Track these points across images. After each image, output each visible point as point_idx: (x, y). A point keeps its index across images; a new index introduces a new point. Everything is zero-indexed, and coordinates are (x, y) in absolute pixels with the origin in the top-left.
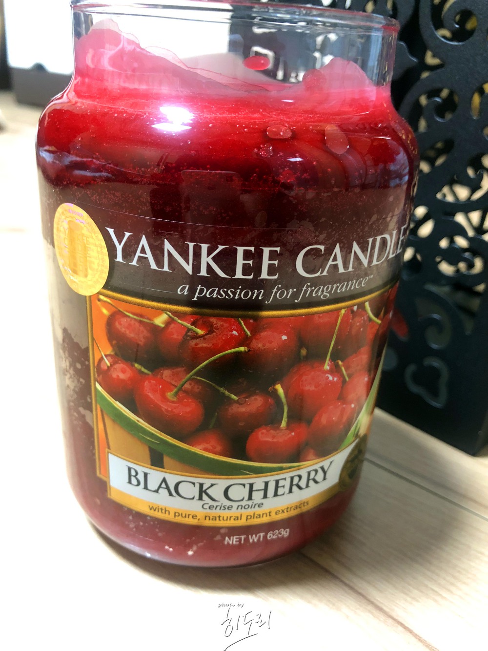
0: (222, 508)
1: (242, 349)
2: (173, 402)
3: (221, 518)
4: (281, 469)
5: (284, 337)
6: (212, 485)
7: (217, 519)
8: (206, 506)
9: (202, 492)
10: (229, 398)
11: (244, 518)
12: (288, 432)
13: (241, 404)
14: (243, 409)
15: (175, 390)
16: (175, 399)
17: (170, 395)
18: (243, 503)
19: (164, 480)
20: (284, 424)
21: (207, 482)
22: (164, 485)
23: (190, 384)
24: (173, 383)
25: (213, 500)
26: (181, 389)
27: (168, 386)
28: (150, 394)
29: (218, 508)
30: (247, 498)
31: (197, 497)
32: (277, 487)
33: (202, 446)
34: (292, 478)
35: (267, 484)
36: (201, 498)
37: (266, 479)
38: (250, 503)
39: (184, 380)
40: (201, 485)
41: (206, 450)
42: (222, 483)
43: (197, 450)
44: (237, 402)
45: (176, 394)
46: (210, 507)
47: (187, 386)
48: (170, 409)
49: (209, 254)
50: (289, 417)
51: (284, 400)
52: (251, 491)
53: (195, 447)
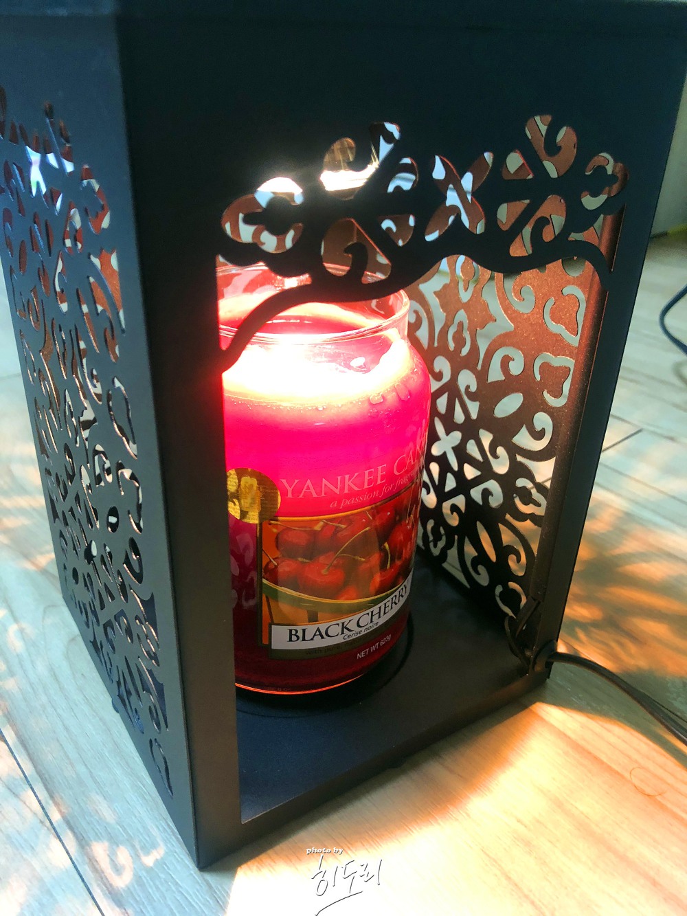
0: (356, 634)
1: (367, 529)
2: (325, 575)
4: (386, 595)
6: (350, 621)
8: (346, 637)
9: (343, 628)
10: (361, 561)
12: (390, 569)
13: (366, 563)
14: (368, 565)
15: (327, 567)
16: (327, 573)
17: (324, 571)
18: (368, 626)
19: (318, 629)
20: (388, 566)
21: (346, 620)
22: (318, 633)
23: (337, 561)
24: (326, 563)
25: (350, 631)
26: (330, 566)
27: (322, 566)
28: (309, 575)
29: (353, 634)
30: (369, 622)
31: (340, 633)
32: (385, 608)
33: (345, 598)
34: (392, 599)
35: (380, 608)
36: (342, 633)
37: (380, 605)
38: (371, 624)
39: (333, 559)
40: (343, 624)
41: (347, 599)
42: (356, 618)
44: (364, 562)
45: (328, 570)
46: (348, 637)
47: (335, 562)
48: (324, 581)
49: (349, 480)
50: (391, 560)
51: (389, 551)
52: (372, 616)
53: (340, 600)
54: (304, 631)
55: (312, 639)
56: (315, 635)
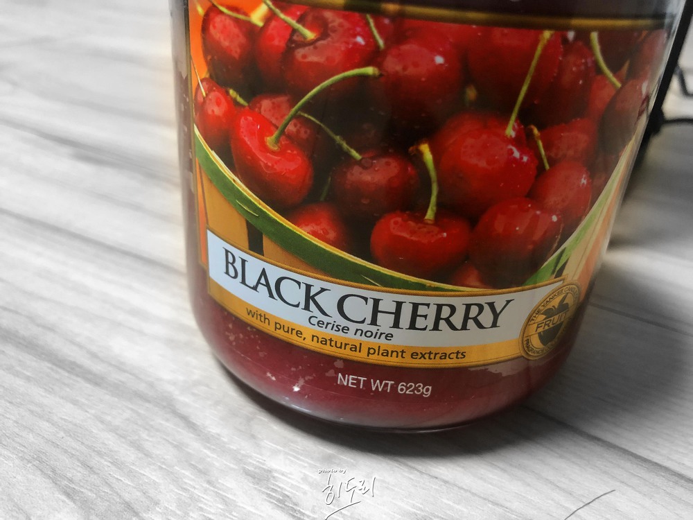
0: (335, 328)
1: (370, 70)
2: (273, 153)
3: (333, 343)
4: (422, 287)
5: (439, 60)
6: (323, 290)
7: (328, 342)
8: (314, 321)
9: (309, 298)
10: (349, 156)
11: (364, 350)
12: (436, 229)
13: (365, 168)
14: (367, 177)
15: (276, 133)
16: (276, 148)
17: (270, 141)
18: (365, 327)
19: (264, 273)
20: (430, 215)
21: (317, 285)
22: (263, 281)
23: (295, 125)
24: (274, 121)
25: (323, 313)
26: (282, 132)
27: (267, 127)
28: (246, 139)
29: (330, 326)
30: (369, 320)
31: (302, 305)
32: (415, 315)
33: (309, 228)
34: (440, 307)
35: (399, 305)
36: (307, 308)
37: (400, 298)
38: (374, 329)
39: (287, 117)
40: (308, 287)
41: (314, 234)
42: (336, 289)
43: (303, 232)
44: (359, 163)
45: (278, 140)
46: (318, 323)
47: (291, 128)
48: (270, 164)
50: (439, 204)
51: (433, 173)
52: (376, 311)
53: (301, 228)
54: (244, 262)
55: (255, 288)
56: (259, 282)
